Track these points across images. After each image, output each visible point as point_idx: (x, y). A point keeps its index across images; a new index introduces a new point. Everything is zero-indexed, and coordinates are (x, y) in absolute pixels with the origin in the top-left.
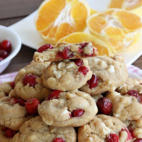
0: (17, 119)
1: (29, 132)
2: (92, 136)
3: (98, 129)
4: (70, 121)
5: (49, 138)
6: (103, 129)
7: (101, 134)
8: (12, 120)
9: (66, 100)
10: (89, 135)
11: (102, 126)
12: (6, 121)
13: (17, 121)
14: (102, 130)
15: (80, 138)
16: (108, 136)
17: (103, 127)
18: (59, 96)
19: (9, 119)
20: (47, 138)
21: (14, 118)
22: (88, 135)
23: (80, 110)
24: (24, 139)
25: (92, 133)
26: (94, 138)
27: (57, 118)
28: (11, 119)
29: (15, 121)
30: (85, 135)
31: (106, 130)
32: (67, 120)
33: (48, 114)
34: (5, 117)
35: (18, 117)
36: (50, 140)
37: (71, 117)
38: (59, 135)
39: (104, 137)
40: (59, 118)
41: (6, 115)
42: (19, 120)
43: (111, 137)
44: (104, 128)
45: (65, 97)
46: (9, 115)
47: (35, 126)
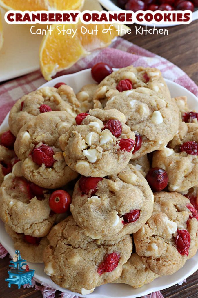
0: (41, 225)
1: (67, 248)
2: (155, 242)
3: (160, 228)
4: (124, 231)
5: (98, 255)
6: (168, 226)
7: (166, 234)
8: (34, 228)
9: (110, 194)
10: (150, 239)
11: (165, 222)
12: (26, 229)
13: (42, 228)
14: (167, 229)
15: (139, 246)
16: (175, 236)
17: (167, 224)
18: (97, 188)
19: (29, 226)
20: (95, 256)
21: (36, 224)
22: (149, 241)
23: (135, 211)
24: (62, 262)
25: (153, 236)
26: (158, 245)
27: (107, 233)
28: (33, 226)
29: (38, 228)
30: (145, 241)
31: (171, 227)
32: (120, 232)
33: (92, 227)
34: (23, 224)
35: (42, 221)
36: (100, 258)
37: (124, 224)
38: (110, 248)
39: (171, 237)
40: (110, 232)
41: (25, 221)
42: (43, 224)
43: (179, 236)
44: (169, 224)
45: (108, 190)
46: (29, 221)
47: (73, 239)
